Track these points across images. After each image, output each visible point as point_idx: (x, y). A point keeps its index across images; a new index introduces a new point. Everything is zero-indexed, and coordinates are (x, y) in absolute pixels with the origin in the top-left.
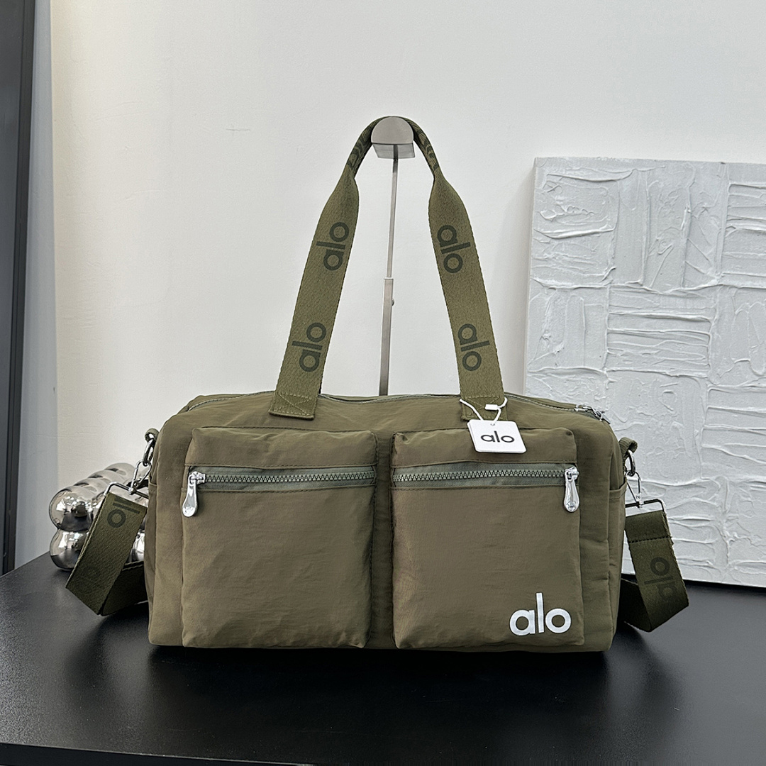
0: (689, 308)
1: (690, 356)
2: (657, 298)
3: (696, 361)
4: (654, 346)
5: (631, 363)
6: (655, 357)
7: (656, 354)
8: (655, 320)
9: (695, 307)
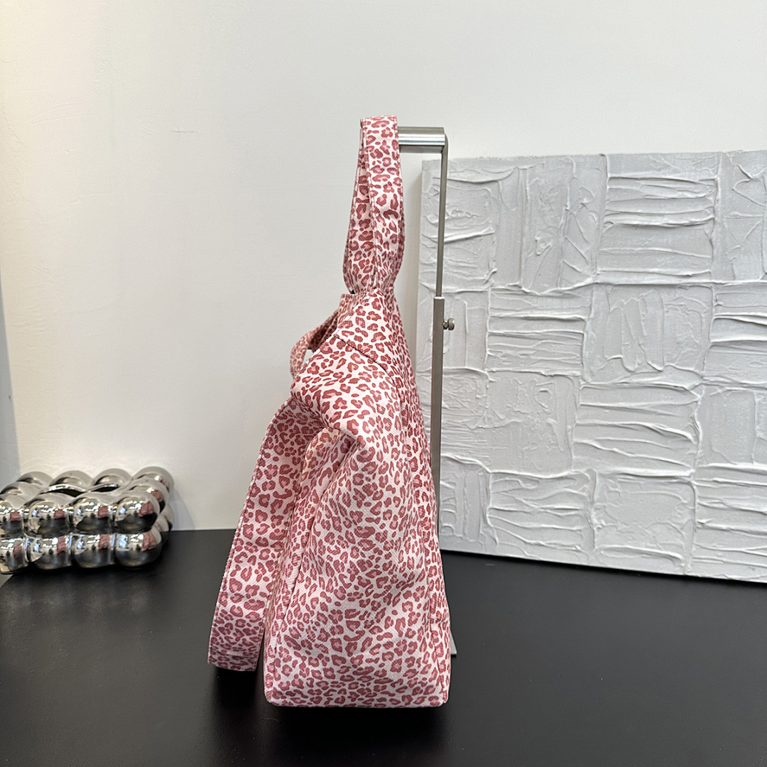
0: (565, 307)
1: (565, 355)
2: (535, 300)
3: (570, 360)
4: (531, 347)
5: (509, 363)
6: (532, 357)
7: (533, 354)
8: (532, 322)
9: (571, 306)
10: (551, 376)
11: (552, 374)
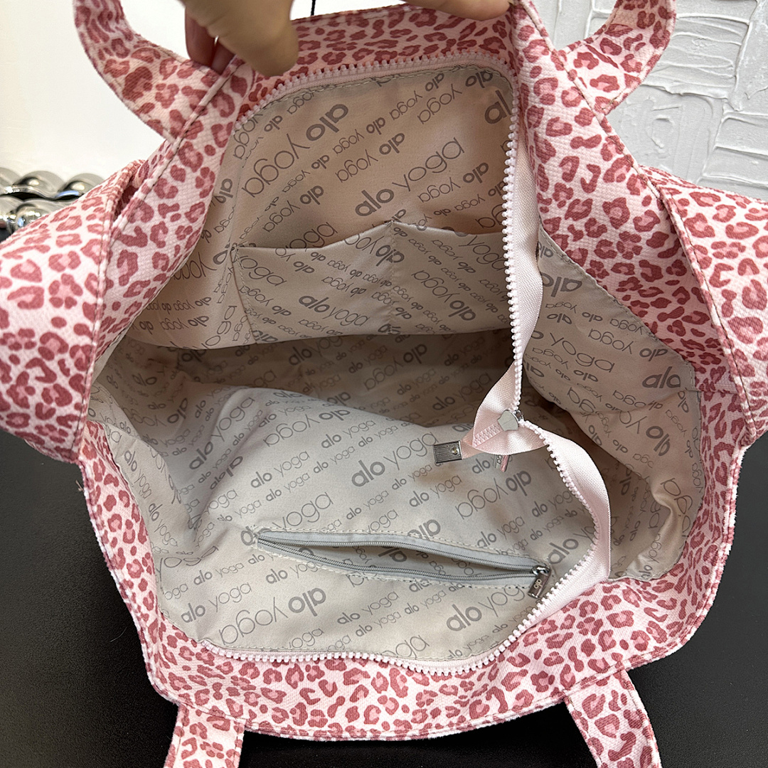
10: (679, 94)
11: (682, 92)
